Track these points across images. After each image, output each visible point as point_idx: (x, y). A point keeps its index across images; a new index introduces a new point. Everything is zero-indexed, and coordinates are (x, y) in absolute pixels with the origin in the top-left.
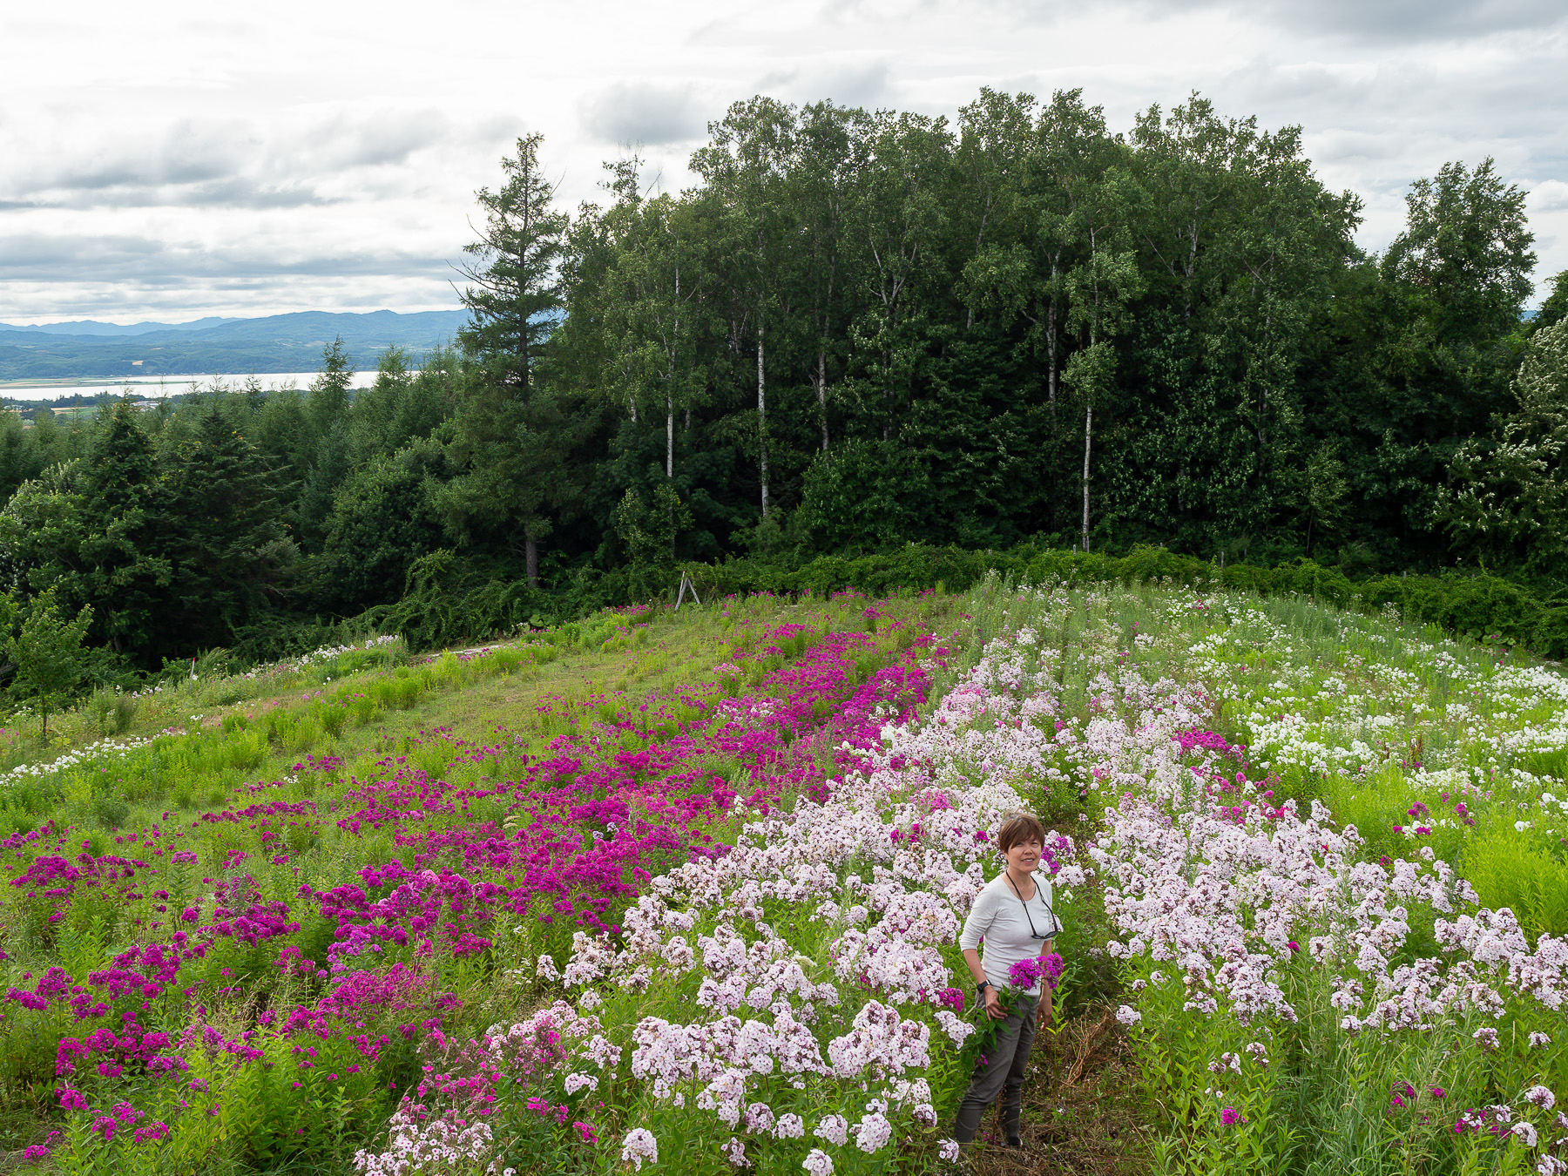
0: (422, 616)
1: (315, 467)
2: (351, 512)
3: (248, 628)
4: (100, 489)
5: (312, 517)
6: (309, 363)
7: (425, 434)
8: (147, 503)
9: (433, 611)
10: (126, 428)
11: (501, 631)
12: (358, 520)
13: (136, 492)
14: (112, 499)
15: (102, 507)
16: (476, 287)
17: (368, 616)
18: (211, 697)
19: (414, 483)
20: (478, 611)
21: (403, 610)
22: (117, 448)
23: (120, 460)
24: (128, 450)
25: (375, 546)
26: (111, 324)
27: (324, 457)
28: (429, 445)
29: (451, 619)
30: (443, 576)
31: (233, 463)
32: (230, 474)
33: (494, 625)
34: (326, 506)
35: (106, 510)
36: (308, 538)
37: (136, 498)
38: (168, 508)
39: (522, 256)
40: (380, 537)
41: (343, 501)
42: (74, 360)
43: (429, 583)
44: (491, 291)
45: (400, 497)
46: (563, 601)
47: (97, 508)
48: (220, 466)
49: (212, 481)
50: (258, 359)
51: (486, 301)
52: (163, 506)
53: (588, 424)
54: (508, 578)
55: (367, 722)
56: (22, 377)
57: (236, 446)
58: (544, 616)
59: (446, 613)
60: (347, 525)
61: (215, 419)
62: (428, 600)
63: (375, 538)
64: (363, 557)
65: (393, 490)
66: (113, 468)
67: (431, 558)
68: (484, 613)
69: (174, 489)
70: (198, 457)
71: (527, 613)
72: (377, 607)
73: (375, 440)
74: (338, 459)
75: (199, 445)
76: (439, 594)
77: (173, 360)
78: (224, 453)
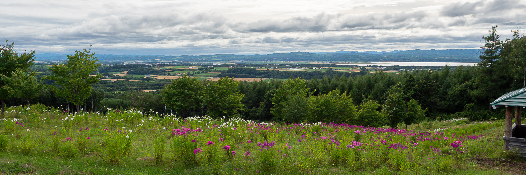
0: (468, 115)
1: (443, 86)
2: (452, 95)
4: (406, 87)
5: (443, 95)
7: (468, 81)
8: (414, 90)
9: (470, 114)
10: (411, 77)
11: (484, 119)
12: (454, 96)
13: (413, 88)
14: (409, 89)
15: (407, 90)
16: (482, 54)
19: (466, 90)
20: (480, 115)
21: (464, 113)
22: (410, 80)
23: (410, 83)
24: (412, 81)
25: (457, 101)
26: (376, 52)
27: (445, 83)
28: (469, 83)
29: (474, 116)
30: (472, 108)
31: (431, 84)
32: (431, 86)
33: (483, 118)
34: (446, 93)
35: (407, 91)
36: (443, 99)
38: (418, 91)
39: (492, 48)
40: (458, 100)
41: (450, 92)
42: (369, 58)
43: (469, 109)
44: (485, 55)
45: (463, 93)
46: (498, 115)
47: (406, 90)
48: (428, 85)
49: (427, 87)
50: (405, 59)
51: (484, 58)
53: (505, 81)
54: (486, 110)
56: (360, 61)
57: (431, 81)
58: (494, 118)
59: (473, 115)
60: (451, 97)
61: (428, 76)
62: (469, 112)
63: (457, 100)
64: (454, 103)
65: (461, 91)
66: (409, 84)
67: (469, 104)
68: (481, 116)
69: (419, 88)
70: (424, 83)
71: (490, 117)
72: (458, 113)
73: (457, 81)
74: (448, 84)
75: (424, 81)
76: (471, 111)
77: (388, 59)
78: (429, 82)
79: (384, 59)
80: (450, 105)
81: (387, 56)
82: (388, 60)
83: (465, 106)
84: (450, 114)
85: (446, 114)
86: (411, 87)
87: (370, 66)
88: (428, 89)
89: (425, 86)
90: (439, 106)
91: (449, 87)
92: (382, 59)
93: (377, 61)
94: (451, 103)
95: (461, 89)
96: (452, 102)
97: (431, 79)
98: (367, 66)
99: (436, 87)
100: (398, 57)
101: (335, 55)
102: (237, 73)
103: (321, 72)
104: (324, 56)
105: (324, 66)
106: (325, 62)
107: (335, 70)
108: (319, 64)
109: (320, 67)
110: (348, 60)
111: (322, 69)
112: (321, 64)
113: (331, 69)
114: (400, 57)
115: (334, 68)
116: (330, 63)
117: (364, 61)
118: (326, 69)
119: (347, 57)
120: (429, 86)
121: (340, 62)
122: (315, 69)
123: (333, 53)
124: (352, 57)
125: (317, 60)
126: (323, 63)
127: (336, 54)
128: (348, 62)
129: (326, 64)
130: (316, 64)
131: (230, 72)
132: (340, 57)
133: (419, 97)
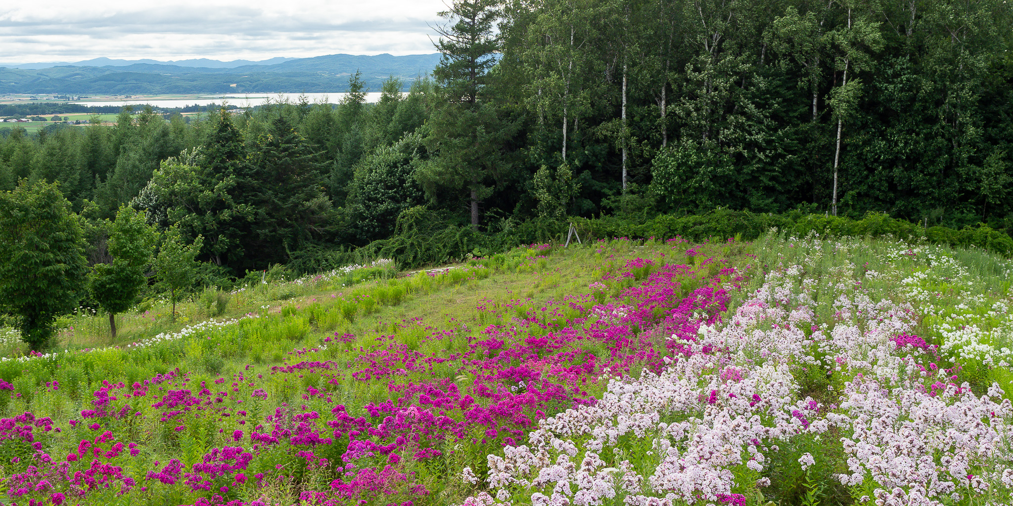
0: (406, 247)
1: (341, 152)
3: (298, 253)
4: (210, 163)
5: (339, 183)
6: (338, 87)
7: (412, 130)
8: (239, 172)
9: (412, 244)
10: (227, 125)
11: (454, 257)
13: (232, 165)
14: (217, 170)
15: (210, 175)
16: (446, 40)
17: (372, 246)
18: (274, 294)
19: (406, 161)
20: (441, 245)
21: (394, 243)
22: (220, 138)
23: (223, 146)
24: (227, 140)
26: (217, 61)
27: (347, 145)
28: (415, 138)
29: (424, 250)
30: (419, 222)
31: (292, 148)
32: (291, 155)
33: (450, 254)
34: (349, 176)
35: (213, 176)
36: (339, 196)
37: (231, 169)
38: (251, 176)
39: (473, 20)
41: (358, 172)
42: (195, 83)
43: (410, 227)
44: (455, 42)
45: (397, 169)
46: (494, 240)
47: (208, 175)
48: (285, 150)
49: (279, 158)
50: (307, 84)
51: (450, 47)
52: (248, 175)
53: (514, 127)
54: (460, 225)
55: (370, 313)
56: (164, 93)
57: (294, 138)
58: (482, 249)
59: (421, 246)
60: (360, 187)
61: (281, 121)
62: (410, 237)
65: (392, 166)
66: (218, 150)
67: (412, 210)
68: (444, 246)
69: (255, 164)
70: (271, 144)
71: (471, 247)
72: (377, 241)
73: (379, 135)
74: (356, 147)
75: (270, 137)
76: (416, 234)
77: (255, 84)
78: (286, 142)
79: (243, 86)
80: (358, 216)
81: (252, 75)
82: (256, 86)
83: (400, 216)
84: (355, 248)
85: (342, 248)
86: (223, 161)
87: (196, 108)
88: (282, 164)
89: (274, 156)
90: (324, 223)
91: (356, 155)
92: (234, 85)
93: (220, 92)
95: (391, 158)
96: (365, 204)
97: (293, 131)
98: (187, 107)
99: (310, 156)
100: (285, 78)
101: (78, 74)
103: (25, 131)
104: (39, 78)
105: (35, 110)
106: (43, 98)
107: (77, 122)
108: (20, 106)
109: (24, 114)
110: (124, 89)
111: (30, 121)
112: (25, 106)
113: (63, 121)
114: (288, 76)
115: (73, 117)
116: (61, 102)
117: (179, 92)
118: (45, 120)
119: (122, 80)
120: (284, 157)
121: (98, 97)
122: (5, 121)
123: (70, 66)
124: (136, 80)
125: (14, 90)
126: (35, 102)
127: (80, 68)
128: (123, 96)
129: (46, 104)
130: (11, 106)
132: (95, 81)
133: (253, 196)
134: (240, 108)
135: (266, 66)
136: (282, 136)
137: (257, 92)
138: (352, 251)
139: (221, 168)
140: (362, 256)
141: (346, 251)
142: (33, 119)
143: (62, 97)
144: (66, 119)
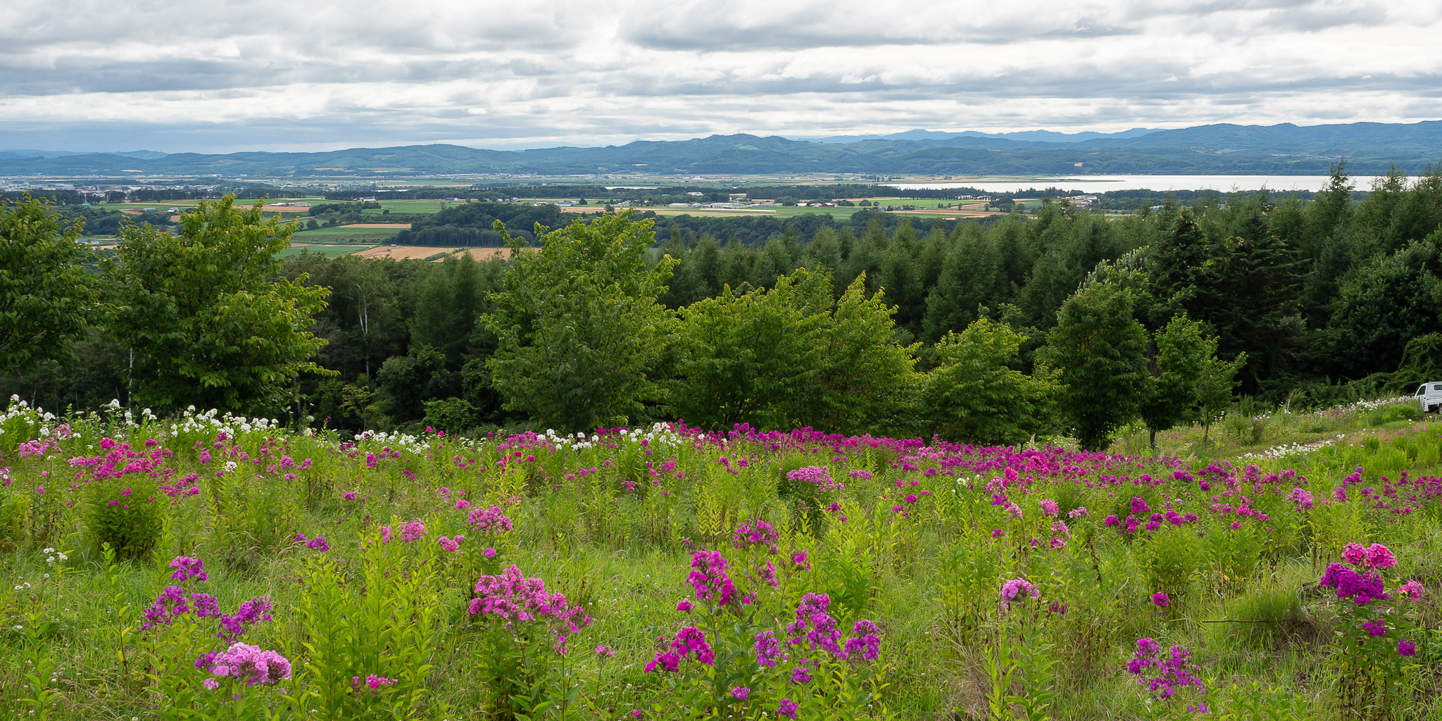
2: (1355, 297)
4: (1166, 269)
5: (1314, 300)
6: (1218, 167)
7: (1419, 236)
8: (1199, 280)
10: (1190, 224)
12: (1362, 303)
13: (1193, 272)
14: (1174, 277)
15: (1166, 283)
17: (1371, 379)
19: (1413, 277)
21: (1401, 378)
22: (1179, 239)
23: (1183, 249)
24: (1187, 241)
25: (1375, 326)
26: (1059, 133)
27: (1328, 252)
28: (1426, 247)
30: (1436, 353)
31: (1269, 255)
32: (1268, 262)
34: (1332, 292)
35: (1170, 286)
36: (1318, 317)
37: (1193, 277)
38: (1215, 286)
40: (1380, 319)
41: (1347, 289)
42: (1030, 162)
43: (1423, 359)
45: (1398, 289)
47: (1162, 283)
49: (1252, 268)
50: (1175, 164)
52: (1211, 285)
57: (1270, 242)
60: (1352, 307)
61: (1255, 221)
62: (1423, 371)
63: (1375, 319)
64: (1364, 333)
65: (1393, 283)
67: (1425, 338)
69: (1219, 271)
70: (1242, 249)
72: (1378, 374)
73: (1375, 241)
74: (1340, 255)
75: (1241, 241)
76: (1432, 367)
77: (1106, 163)
78: (1262, 247)
79: (1091, 166)
80: (1345, 342)
81: (1102, 151)
82: (1108, 166)
83: (1408, 346)
84: (1347, 381)
85: (1328, 380)
86: (1183, 267)
87: (1032, 194)
88: (1254, 274)
89: (1245, 264)
90: (1299, 348)
91: (1341, 265)
92: (1080, 165)
93: (1062, 173)
94: (1351, 333)
95: (1392, 273)
96: (1355, 329)
97: (1270, 234)
99: (1291, 265)
101: (890, 150)
102: (479, 228)
103: (831, 217)
104: (846, 154)
105: (842, 192)
106: (849, 179)
107: (890, 209)
108: (824, 188)
109: (829, 198)
110: (943, 168)
111: (836, 206)
112: (831, 188)
113: (873, 206)
115: (884, 202)
116: (870, 183)
117: (1009, 173)
118: (852, 205)
119: (941, 157)
120: (1258, 265)
121: (912, 178)
122: (808, 205)
123: (880, 140)
124: (958, 157)
125: (817, 169)
126: (841, 183)
127: (893, 142)
128: (941, 177)
129: (853, 186)
130: (814, 187)
131: (448, 222)
132: (910, 158)
133: (1215, 310)
134: (1087, 194)
135: (1122, 140)
136: (1255, 239)
137: (1109, 173)
138: (1342, 384)
139: (1180, 275)
140: (1357, 391)
141: (1334, 383)
142: (839, 204)
143: (870, 178)
144: (876, 204)
